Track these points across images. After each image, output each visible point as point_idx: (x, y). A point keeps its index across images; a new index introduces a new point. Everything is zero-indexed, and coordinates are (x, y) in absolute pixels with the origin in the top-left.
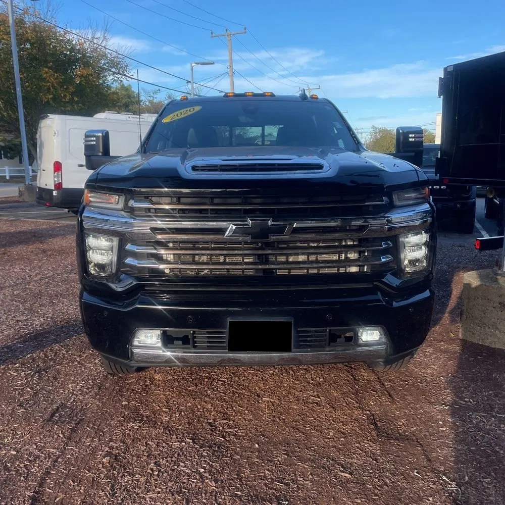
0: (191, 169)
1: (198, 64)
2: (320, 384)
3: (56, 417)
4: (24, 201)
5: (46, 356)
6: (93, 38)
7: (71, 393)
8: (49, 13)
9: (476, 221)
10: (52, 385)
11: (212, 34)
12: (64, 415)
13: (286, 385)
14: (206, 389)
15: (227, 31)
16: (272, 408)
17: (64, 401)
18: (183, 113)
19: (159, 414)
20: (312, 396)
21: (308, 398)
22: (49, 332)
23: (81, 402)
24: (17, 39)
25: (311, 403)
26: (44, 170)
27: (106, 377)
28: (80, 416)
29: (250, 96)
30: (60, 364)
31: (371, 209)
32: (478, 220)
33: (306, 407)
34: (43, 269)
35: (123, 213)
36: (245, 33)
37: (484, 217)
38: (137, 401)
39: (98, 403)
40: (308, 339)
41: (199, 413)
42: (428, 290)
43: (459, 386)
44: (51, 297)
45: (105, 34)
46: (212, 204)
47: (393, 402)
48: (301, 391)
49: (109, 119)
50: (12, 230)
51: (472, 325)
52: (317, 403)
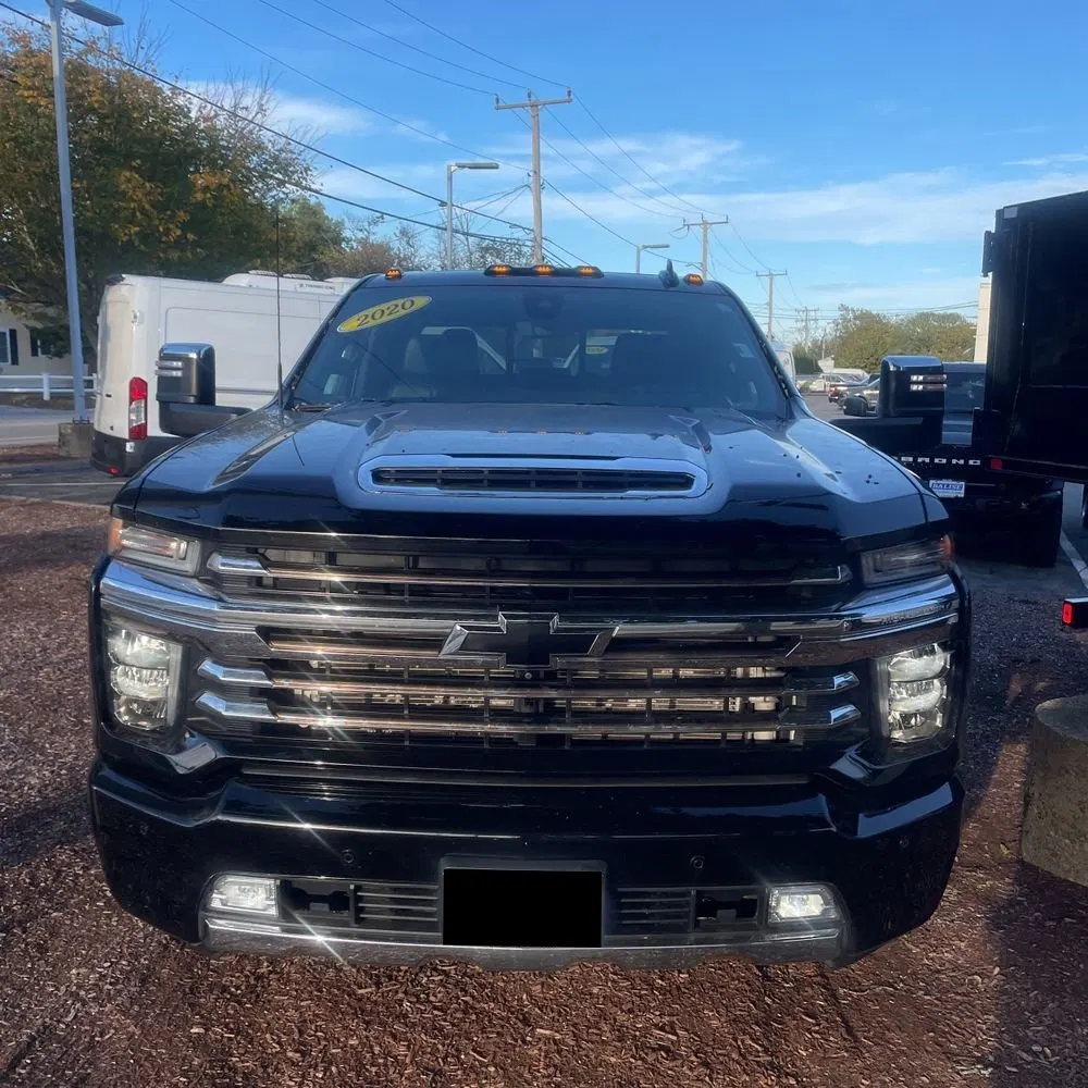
0: (371, 477)
1: (464, 167)
2: (678, 988)
3: (24, 1068)
4: (68, 458)
5: (34, 881)
6: (236, 106)
7: (72, 994)
8: (142, 53)
9: (1062, 534)
10: (32, 968)
11: (498, 102)
12: (43, 1063)
13: (595, 990)
14: (401, 995)
15: (529, 97)
16: (557, 1059)
17: (51, 1019)
18: (387, 312)
19: (277, 1070)
20: (656, 1026)
21: (646, 1032)
22: (55, 810)
23: (92, 1023)
24: (68, 108)
25: (654, 1050)
26: (109, 396)
27: (166, 947)
28: (83, 1067)
29: (544, 273)
30: (61, 907)
31: (805, 594)
32: (1067, 534)
33: (639, 1063)
34: (76, 634)
35: (195, 582)
36: (570, 101)
37: (1081, 523)
38: (227, 1025)
39: (131, 1029)
40: (646, 911)
41: (374, 1069)
42: (947, 783)
43: (1019, 1004)
44: (80, 709)
45: (261, 98)
46: (414, 570)
47: (856, 1051)
48: (630, 1011)
49: (258, 288)
50: (28, 528)
51: (1052, 833)
52: (667, 1050)
